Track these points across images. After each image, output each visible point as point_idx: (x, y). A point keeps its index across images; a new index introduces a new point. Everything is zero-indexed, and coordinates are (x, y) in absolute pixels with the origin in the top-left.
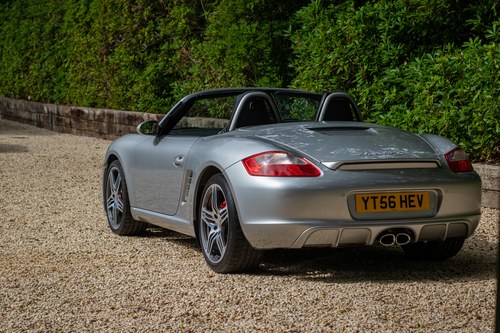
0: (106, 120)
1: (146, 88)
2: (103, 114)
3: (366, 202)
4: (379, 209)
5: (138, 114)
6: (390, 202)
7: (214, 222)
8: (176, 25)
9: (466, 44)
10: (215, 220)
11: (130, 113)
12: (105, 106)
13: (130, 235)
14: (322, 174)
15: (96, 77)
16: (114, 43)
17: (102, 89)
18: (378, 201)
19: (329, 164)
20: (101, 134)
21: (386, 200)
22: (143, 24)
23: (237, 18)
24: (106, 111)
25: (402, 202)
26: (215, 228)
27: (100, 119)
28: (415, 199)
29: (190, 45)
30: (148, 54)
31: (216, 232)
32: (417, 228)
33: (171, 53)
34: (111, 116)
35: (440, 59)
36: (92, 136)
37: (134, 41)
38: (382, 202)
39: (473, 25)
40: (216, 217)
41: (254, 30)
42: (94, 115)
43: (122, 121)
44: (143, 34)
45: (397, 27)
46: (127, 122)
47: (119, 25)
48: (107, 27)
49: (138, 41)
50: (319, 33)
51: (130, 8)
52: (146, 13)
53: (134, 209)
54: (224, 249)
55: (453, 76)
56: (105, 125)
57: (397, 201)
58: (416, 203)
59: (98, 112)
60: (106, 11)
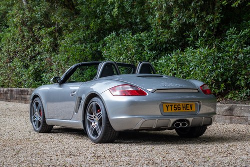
0: (9, 93)
1: (29, 77)
2: (8, 90)
3: (167, 107)
4: (173, 111)
5: (26, 89)
6: (178, 107)
7: (93, 120)
8: (45, 47)
9: (186, 50)
10: (94, 119)
11: (21, 89)
12: (8, 86)
13: (44, 132)
14: (148, 94)
15: (4, 73)
16: (13, 57)
17: (7, 79)
18: (173, 107)
19: (150, 90)
20: (7, 100)
21: (176, 106)
22: (28, 47)
23: (75, 42)
24: (9, 88)
25: (183, 107)
26: (94, 123)
27: (6, 93)
28: (189, 106)
29: (51, 56)
30: (30, 61)
31: (95, 124)
32: (190, 119)
33: (41, 60)
34: (12, 91)
35: (174, 56)
36: (2, 100)
37: (23, 55)
38: (174, 107)
39: (189, 40)
40: (95, 117)
41: (83, 47)
42: (3, 91)
43: (17, 92)
44: (28, 52)
45: (152, 44)
46: (20, 93)
47: (16, 48)
48: (10, 50)
49: (26, 55)
50: (115, 47)
51: (22, 40)
52: (30, 42)
53: (47, 120)
54: (100, 132)
55: (181, 64)
56: (9, 95)
57: (181, 107)
58: (189, 108)
59: (5, 89)
60: (9, 42)
